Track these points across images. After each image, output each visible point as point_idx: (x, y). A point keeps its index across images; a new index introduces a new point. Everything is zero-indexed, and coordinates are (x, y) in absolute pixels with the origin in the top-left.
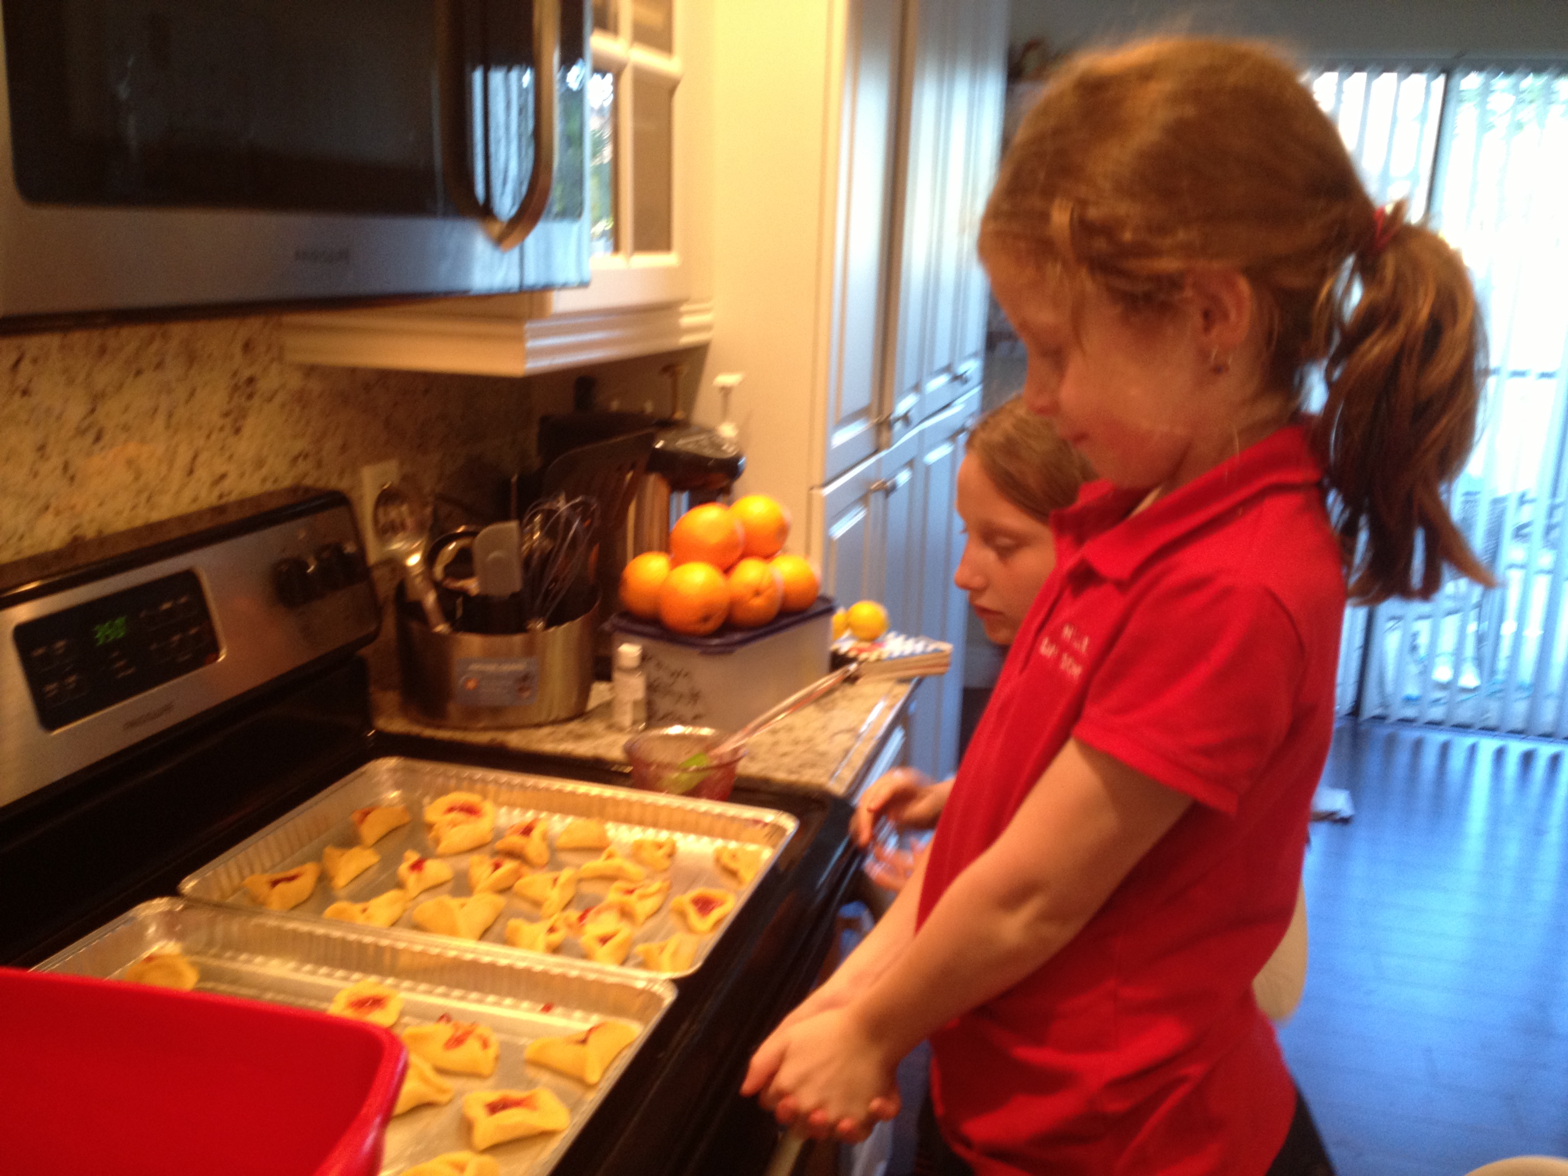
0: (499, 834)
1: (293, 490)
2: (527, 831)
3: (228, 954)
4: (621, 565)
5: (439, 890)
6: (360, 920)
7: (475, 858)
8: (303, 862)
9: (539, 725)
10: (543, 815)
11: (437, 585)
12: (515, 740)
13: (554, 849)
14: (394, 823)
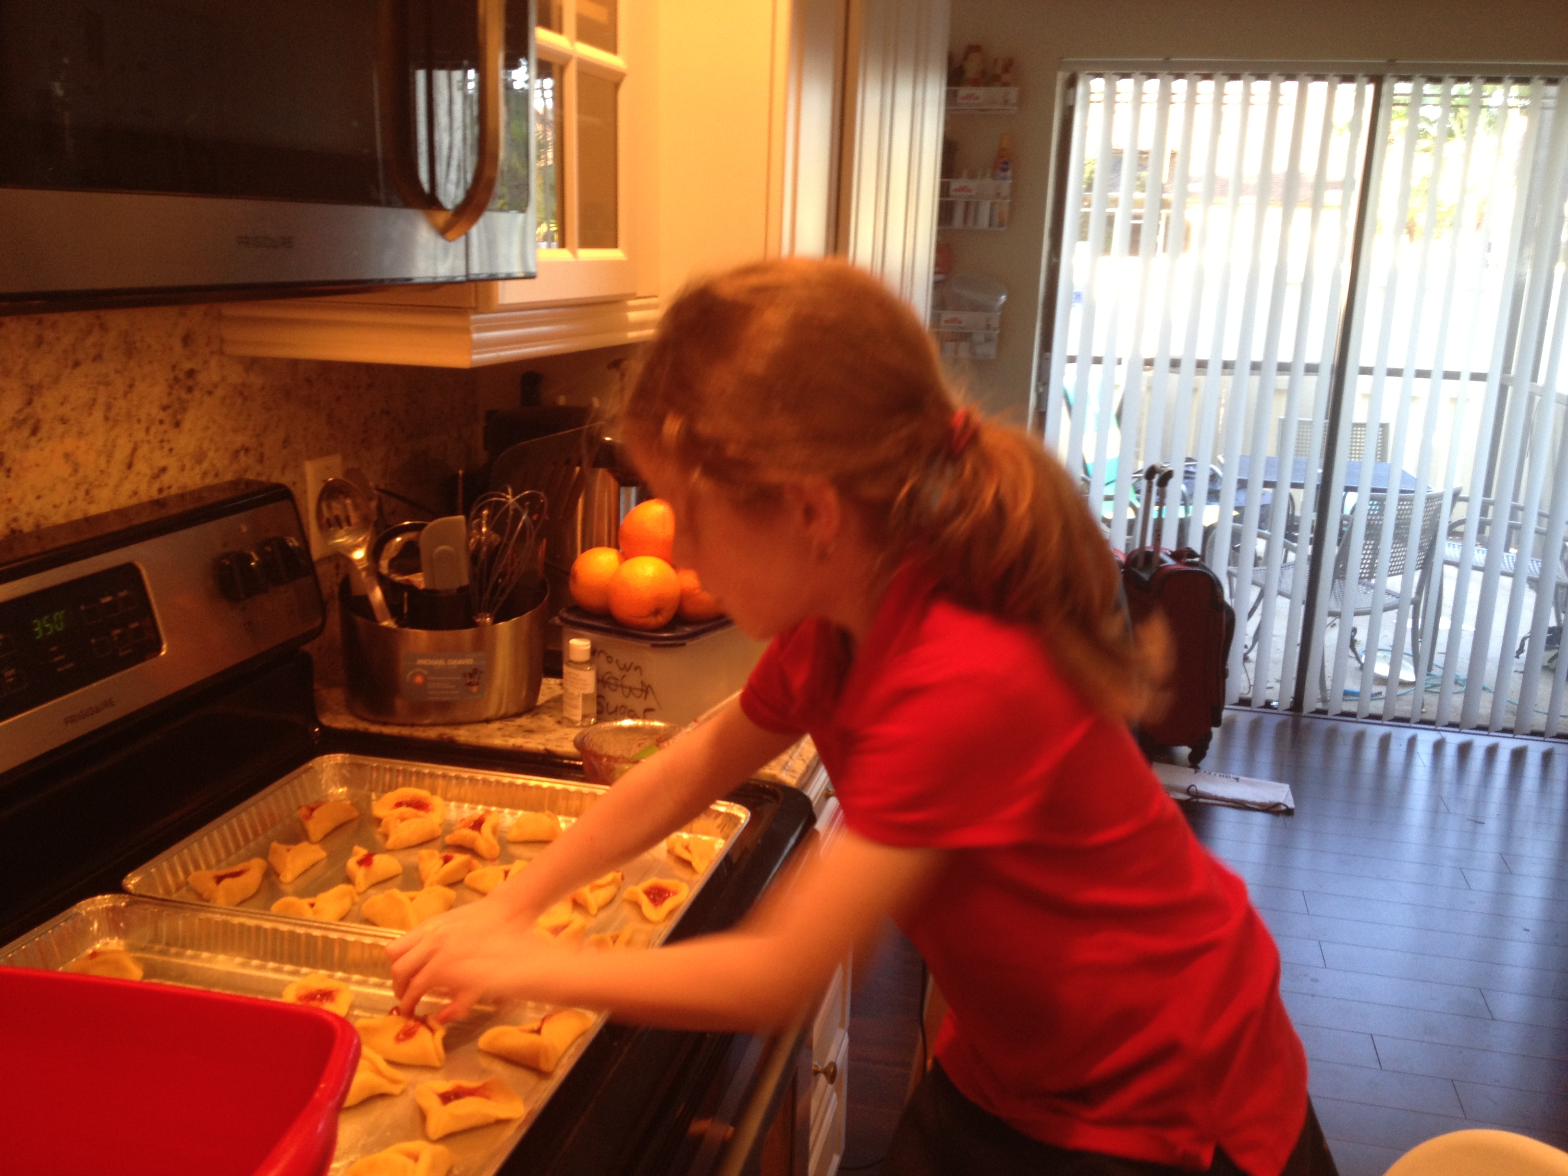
0: (448, 828)
1: (234, 484)
2: (477, 825)
3: (173, 950)
4: (572, 559)
5: (388, 884)
6: (309, 913)
7: (424, 852)
8: (248, 858)
9: (488, 721)
10: (493, 809)
11: (383, 581)
12: (464, 735)
13: (504, 843)
14: (343, 818)
